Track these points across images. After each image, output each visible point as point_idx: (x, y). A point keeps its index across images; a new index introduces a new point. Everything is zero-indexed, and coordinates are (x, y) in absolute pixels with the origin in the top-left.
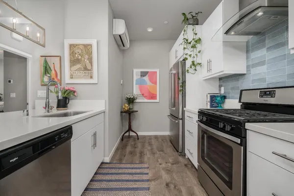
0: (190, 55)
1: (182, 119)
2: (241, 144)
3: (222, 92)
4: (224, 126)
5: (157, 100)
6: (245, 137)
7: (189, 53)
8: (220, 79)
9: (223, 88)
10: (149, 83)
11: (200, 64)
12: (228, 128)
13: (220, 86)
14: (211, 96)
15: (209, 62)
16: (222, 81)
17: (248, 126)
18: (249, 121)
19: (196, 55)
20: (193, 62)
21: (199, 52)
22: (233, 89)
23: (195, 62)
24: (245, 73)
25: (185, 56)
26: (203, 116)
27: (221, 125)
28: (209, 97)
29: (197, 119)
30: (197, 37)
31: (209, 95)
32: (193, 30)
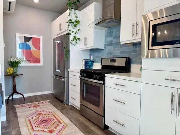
0: (73, 32)
1: (66, 78)
2: (103, 84)
3: (92, 59)
4: (96, 77)
5: (41, 64)
6: (105, 81)
7: (72, 30)
8: (91, 50)
9: (92, 56)
10: (33, 48)
11: (79, 39)
12: (98, 77)
13: (90, 55)
14: (85, 61)
15: (85, 39)
16: (91, 52)
17: (106, 75)
18: (106, 73)
19: (77, 32)
20: (75, 37)
21: (79, 30)
22: (97, 57)
23: (76, 37)
24: (104, 48)
25: (69, 32)
26: (84, 74)
27: (94, 77)
28: (84, 62)
29: (80, 76)
30: (77, 19)
31: (84, 60)
32: (75, 14)
